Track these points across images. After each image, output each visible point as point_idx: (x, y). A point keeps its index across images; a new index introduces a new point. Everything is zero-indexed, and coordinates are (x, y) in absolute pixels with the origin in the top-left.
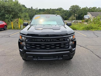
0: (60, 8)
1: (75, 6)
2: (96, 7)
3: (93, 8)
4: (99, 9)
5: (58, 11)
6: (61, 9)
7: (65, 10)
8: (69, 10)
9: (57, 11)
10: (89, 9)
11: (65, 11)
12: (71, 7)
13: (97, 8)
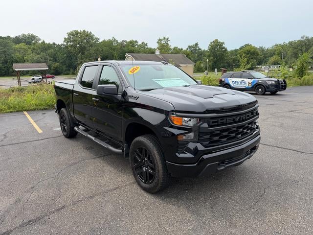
0: (26, 34)
1: (80, 33)
2: (136, 42)
3: (131, 42)
4: (144, 47)
5: (22, 45)
6: (32, 37)
7: (49, 44)
8: (64, 45)
9: (17, 46)
10: (121, 44)
11: (50, 46)
12: (70, 34)
13: (139, 44)
